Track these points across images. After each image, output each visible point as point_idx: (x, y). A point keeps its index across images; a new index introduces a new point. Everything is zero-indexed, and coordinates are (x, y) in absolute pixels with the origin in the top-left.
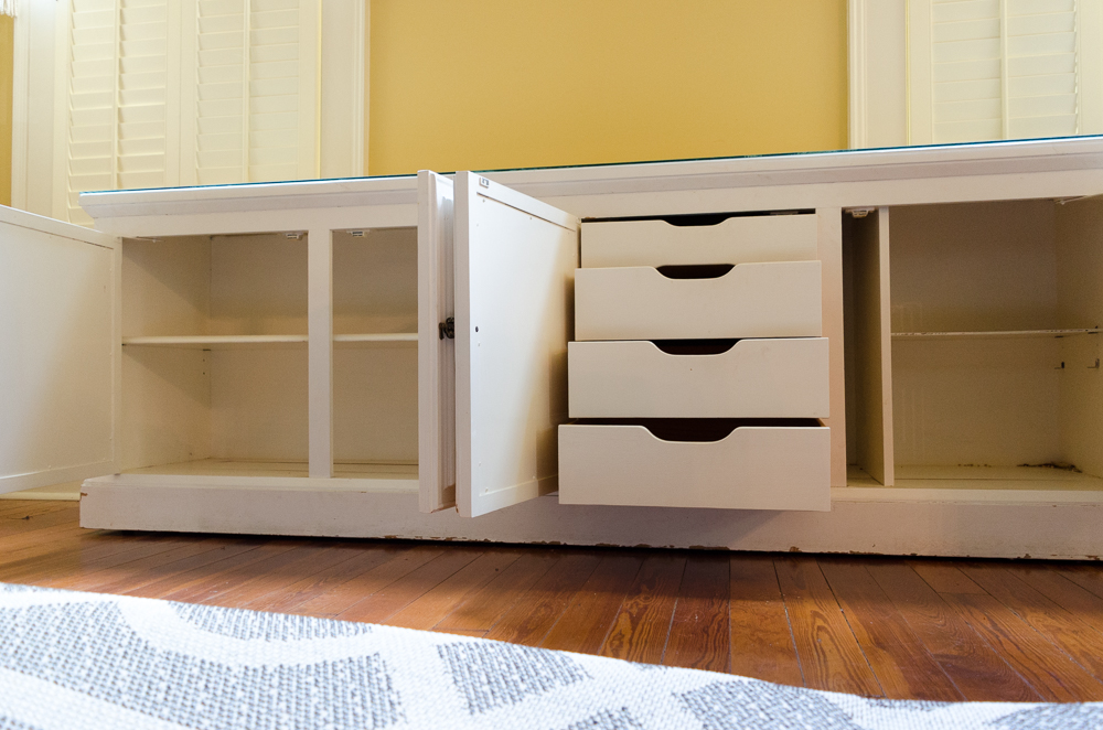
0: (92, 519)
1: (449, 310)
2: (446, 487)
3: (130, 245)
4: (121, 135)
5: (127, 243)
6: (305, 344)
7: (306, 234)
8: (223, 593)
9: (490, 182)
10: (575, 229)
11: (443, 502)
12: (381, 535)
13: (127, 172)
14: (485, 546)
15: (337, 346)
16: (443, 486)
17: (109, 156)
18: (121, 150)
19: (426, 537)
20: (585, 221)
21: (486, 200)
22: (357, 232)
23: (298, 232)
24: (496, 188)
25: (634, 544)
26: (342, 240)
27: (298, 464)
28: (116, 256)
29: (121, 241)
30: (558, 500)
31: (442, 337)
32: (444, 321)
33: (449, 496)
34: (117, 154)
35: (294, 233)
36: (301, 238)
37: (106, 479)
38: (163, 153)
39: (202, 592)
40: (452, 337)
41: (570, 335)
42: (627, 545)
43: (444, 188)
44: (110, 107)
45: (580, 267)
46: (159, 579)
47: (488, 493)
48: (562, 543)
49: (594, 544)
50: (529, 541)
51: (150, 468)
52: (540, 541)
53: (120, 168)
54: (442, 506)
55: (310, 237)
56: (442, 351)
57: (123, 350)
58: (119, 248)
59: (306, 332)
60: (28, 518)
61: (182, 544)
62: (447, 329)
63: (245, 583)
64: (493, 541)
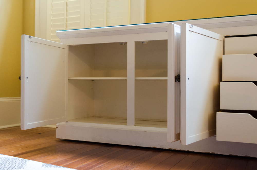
0: (60, 135)
1: (178, 72)
2: (176, 133)
3: (71, 48)
4: (67, 11)
5: (70, 47)
6: (126, 80)
7: (126, 43)
8: (102, 165)
9: (193, 26)
10: (222, 40)
11: (176, 139)
12: (151, 146)
13: (68, 22)
14: (187, 153)
15: (136, 81)
16: (175, 133)
17: (63, 18)
18: (67, 16)
19: (167, 148)
20: (226, 37)
21: (192, 32)
22: (144, 42)
23: (124, 42)
24: (195, 28)
25: (243, 155)
26: (139, 45)
27: (123, 120)
28: (67, 51)
29: (68, 46)
30: (216, 139)
31: (176, 81)
32: (176, 75)
33: (178, 137)
34: (65, 17)
35: (122, 43)
36: (125, 44)
37: (64, 123)
38: (79, 16)
39: (95, 164)
40: (180, 81)
41: (220, 79)
42: (241, 155)
43: (177, 29)
44: (64, 2)
45: (224, 54)
46: (82, 158)
47: (191, 136)
48: (216, 153)
49: (228, 154)
50: (204, 152)
51: (76, 119)
52: (208, 152)
53: (67, 21)
54: (175, 140)
55: (128, 44)
56: (176, 86)
57: (69, 81)
58: (67, 48)
59: (126, 76)
60: (40, 133)
61: (87, 145)
62: (178, 78)
63: (109, 161)
64: (191, 151)
